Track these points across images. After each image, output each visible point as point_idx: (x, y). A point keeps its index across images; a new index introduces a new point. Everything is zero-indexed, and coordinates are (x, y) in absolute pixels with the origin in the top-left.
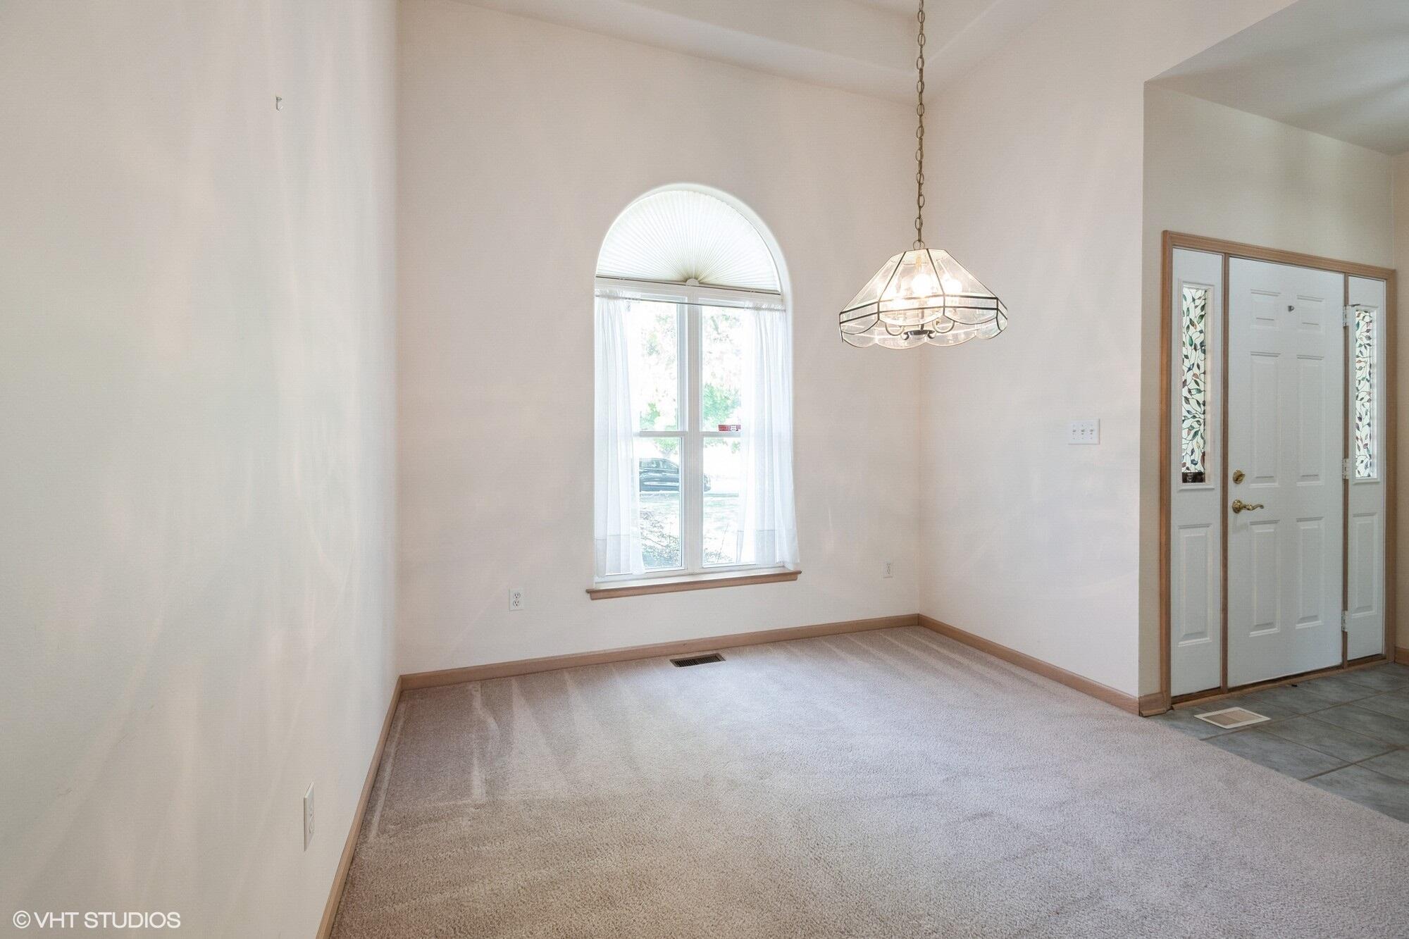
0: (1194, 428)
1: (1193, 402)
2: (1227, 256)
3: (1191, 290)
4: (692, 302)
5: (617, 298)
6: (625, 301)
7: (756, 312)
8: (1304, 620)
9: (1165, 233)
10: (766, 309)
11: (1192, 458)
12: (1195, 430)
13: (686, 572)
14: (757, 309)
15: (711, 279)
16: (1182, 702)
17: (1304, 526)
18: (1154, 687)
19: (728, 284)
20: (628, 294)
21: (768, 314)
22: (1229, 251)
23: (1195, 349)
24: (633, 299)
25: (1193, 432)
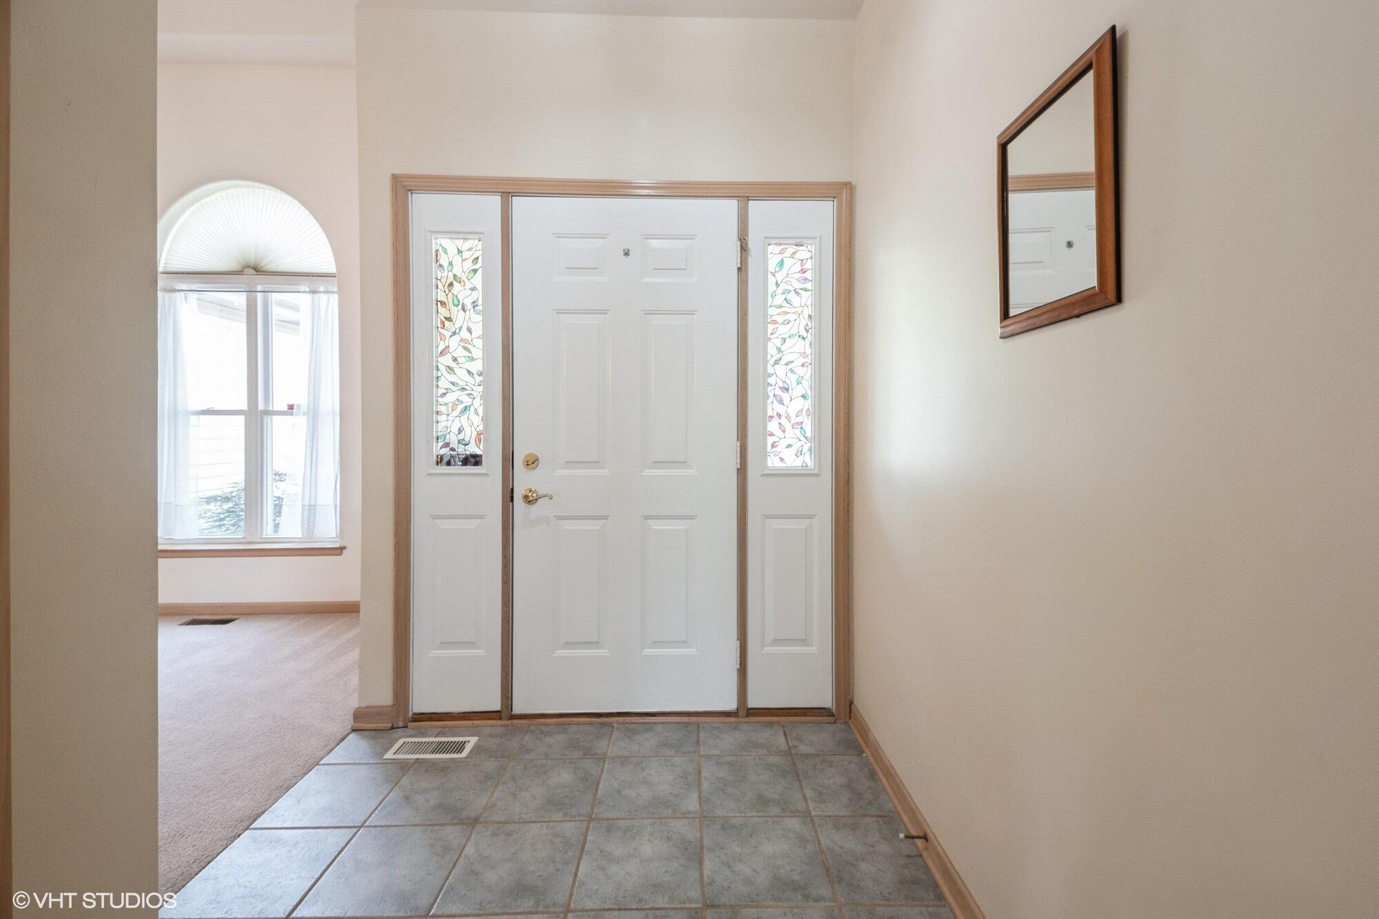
0: (462, 402)
1: (462, 373)
2: (507, 196)
3: (456, 241)
4: (251, 290)
5: (174, 291)
6: (182, 293)
7: (312, 295)
8: (657, 644)
9: (395, 178)
10: (323, 292)
11: (461, 437)
12: (464, 405)
13: (246, 540)
14: (314, 292)
15: (272, 267)
16: (432, 721)
17: (656, 525)
18: (384, 697)
19: (291, 271)
20: (185, 287)
21: (324, 297)
22: (508, 190)
23: (464, 309)
24: (189, 291)
25: (460, 407)
